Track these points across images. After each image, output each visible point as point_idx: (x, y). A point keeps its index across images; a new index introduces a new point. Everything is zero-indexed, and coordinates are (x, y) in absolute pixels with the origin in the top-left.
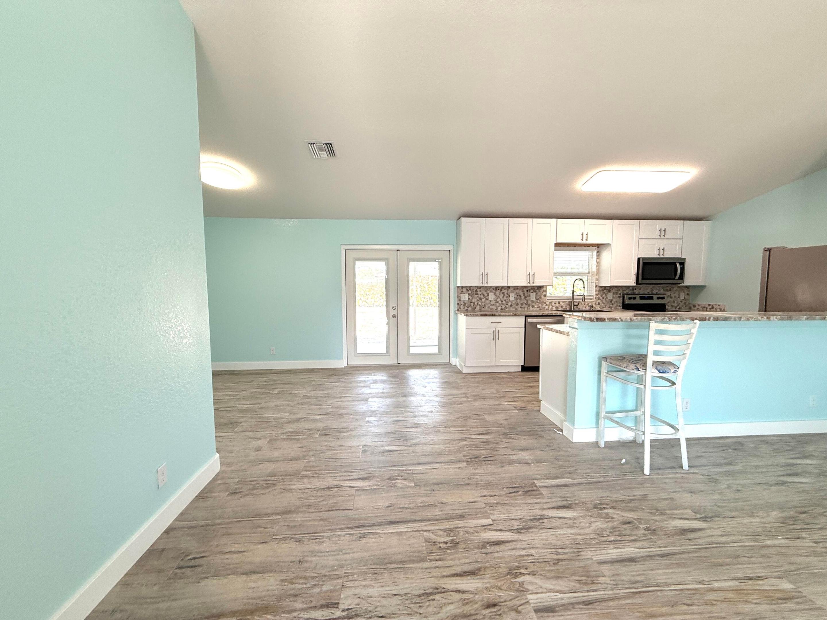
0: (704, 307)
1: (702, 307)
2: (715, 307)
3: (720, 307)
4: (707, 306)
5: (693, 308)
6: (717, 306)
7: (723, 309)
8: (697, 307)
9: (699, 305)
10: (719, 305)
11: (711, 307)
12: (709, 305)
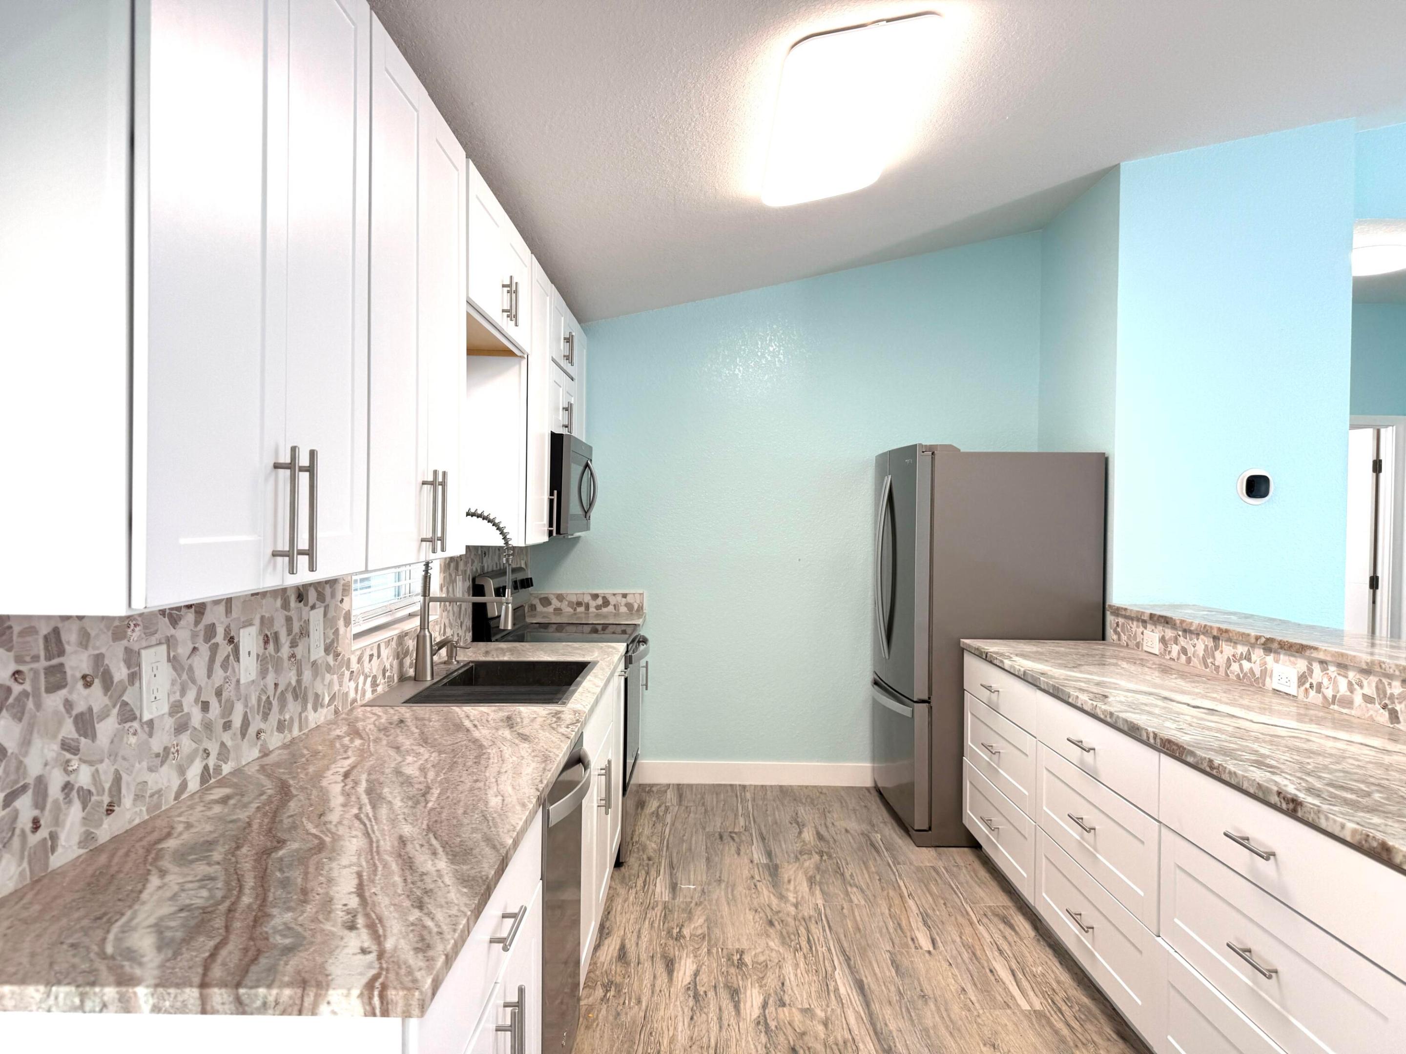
0: (579, 604)
1: (570, 604)
2: (612, 600)
3: (629, 599)
4: (587, 599)
5: (540, 608)
6: (619, 598)
7: (636, 607)
8: (555, 603)
9: (560, 598)
10: (625, 596)
11: (600, 601)
12: (595, 596)
